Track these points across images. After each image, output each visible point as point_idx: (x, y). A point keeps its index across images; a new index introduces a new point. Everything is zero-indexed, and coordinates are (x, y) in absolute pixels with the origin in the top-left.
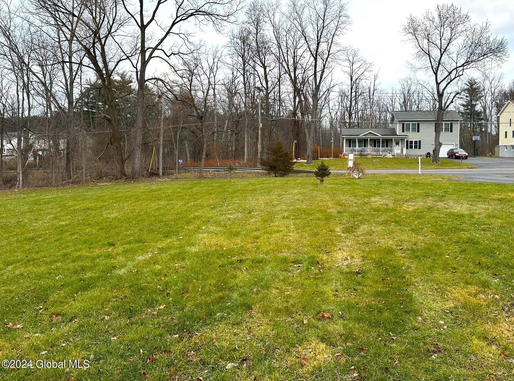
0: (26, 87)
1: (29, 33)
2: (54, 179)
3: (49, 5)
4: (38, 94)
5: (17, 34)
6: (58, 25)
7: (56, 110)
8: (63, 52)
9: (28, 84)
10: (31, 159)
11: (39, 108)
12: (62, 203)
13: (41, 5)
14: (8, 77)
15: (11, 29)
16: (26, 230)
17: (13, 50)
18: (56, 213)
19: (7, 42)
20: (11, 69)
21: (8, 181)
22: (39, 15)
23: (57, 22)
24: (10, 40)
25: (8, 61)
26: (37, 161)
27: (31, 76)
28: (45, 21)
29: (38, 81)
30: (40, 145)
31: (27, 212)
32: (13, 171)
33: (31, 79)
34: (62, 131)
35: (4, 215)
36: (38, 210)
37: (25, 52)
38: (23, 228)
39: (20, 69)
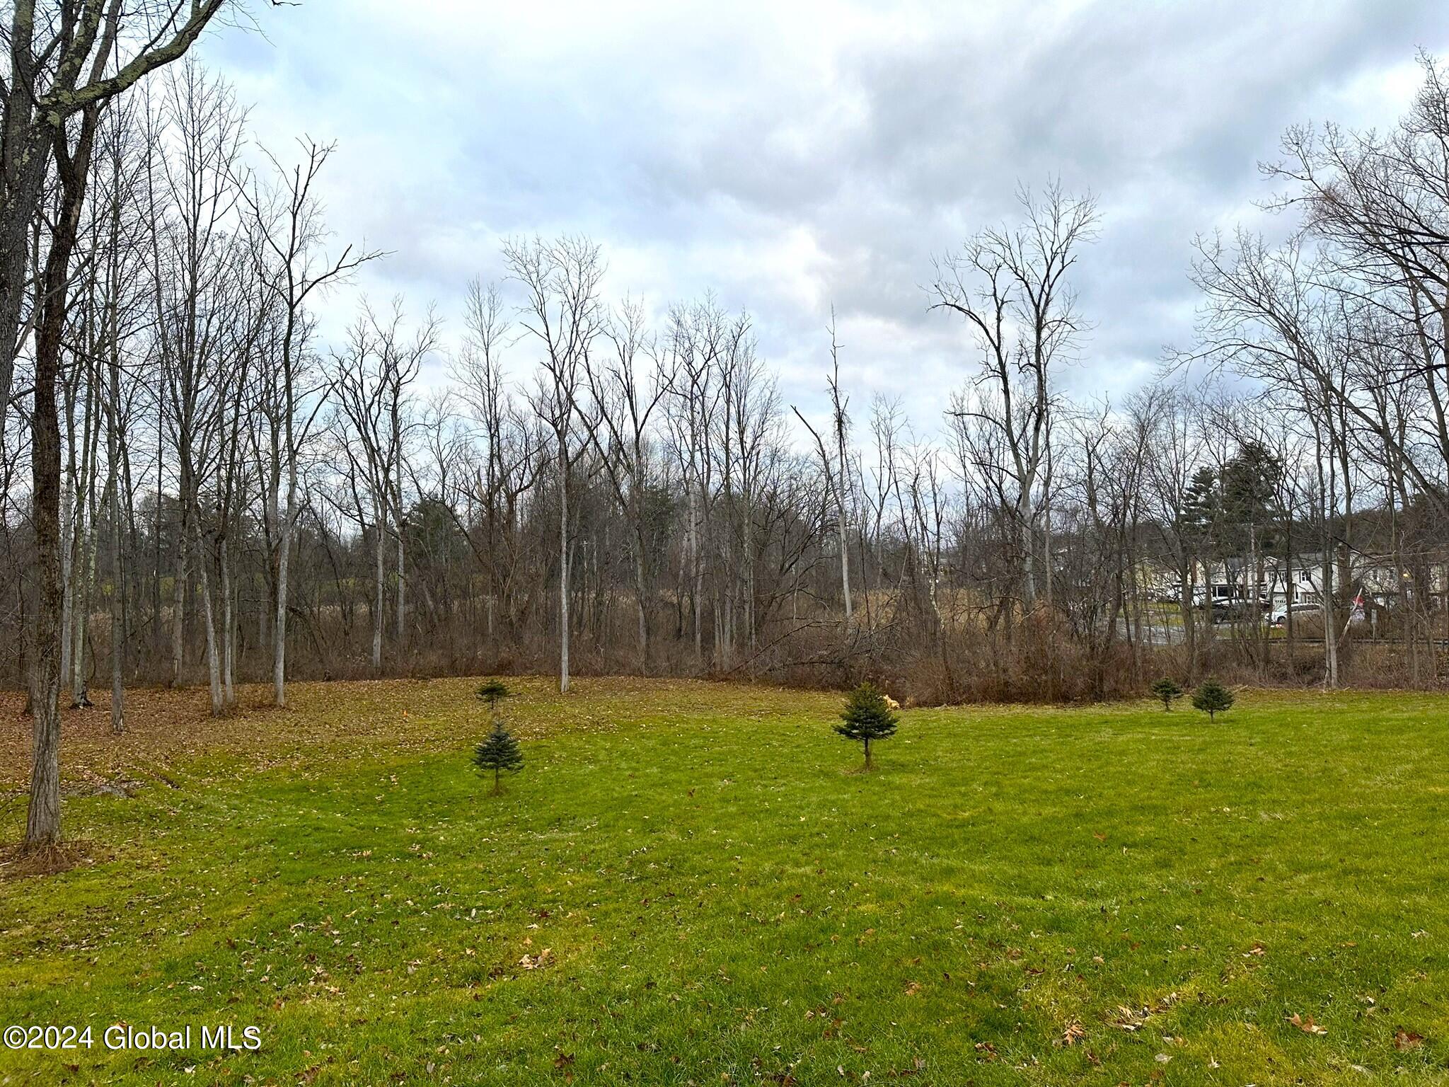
0: (1339, 443)
1: (1340, 317)
2: (1416, 668)
3: (1387, 236)
4: (1369, 456)
5: (1314, 326)
6: (1412, 278)
7: (1417, 492)
8: (1429, 342)
9: (1344, 437)
10: (1358, 617)
11: (1374, 491)
12: (1436, 736)
13: (1367, 243)
14: (1296, 428)
15: (1301, 318)
16: (1342, 792)
17: (1306, 366)
18: (1419, 762)
19: (1292, 349)
20: (1302, 409)
21: (1305, 667)
22: (1364, 269)
23: (1410, 273)
24: (1297, 343)
25: (1295, 393)
26: (1374, 621)
27: (1351, 416)
28: (1379, 278)
29: (1368, 425)
30: (1377, 581)
31: (1345, 748)
32: (1316, 645)
33: (1351, 424)
34: (1434, 544)
35: (1293, 749)
36: (1374, 747)
37: (1333, 363)
38: (1337, 786)
39: (1323, 407)
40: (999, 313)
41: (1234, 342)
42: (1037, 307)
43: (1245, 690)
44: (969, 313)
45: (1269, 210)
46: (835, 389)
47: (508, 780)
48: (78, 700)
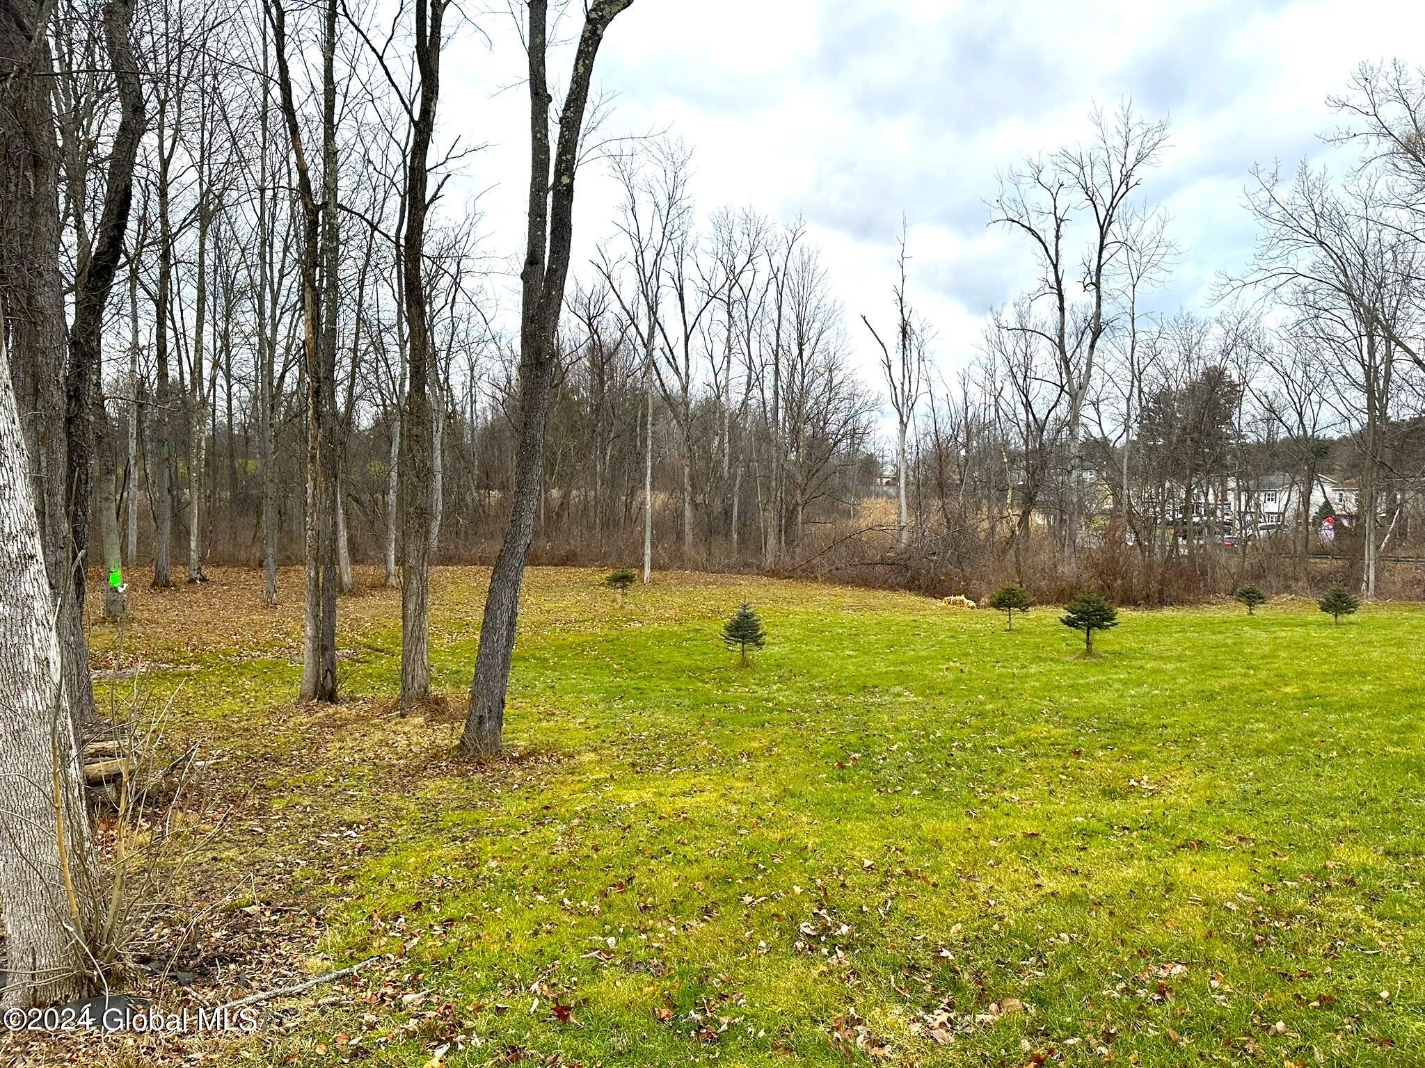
40: (1058, 231)
41: (1285, 271)
42: (1102, 228)
43: (1293, 599)
44: (1030, 229)
45: (1332, 143)
46: (901, 299)
47: (754, 654)
48: (194, 575)
